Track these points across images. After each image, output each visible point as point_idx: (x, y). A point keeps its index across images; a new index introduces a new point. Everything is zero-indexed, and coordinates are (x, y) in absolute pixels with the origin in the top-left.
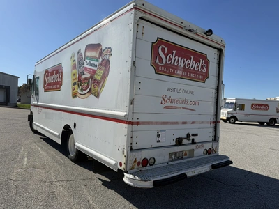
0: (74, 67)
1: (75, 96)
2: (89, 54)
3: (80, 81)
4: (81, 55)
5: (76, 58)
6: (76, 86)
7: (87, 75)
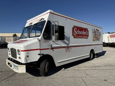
0: (93, 33)
1: (94, 40)
2: (97, 31)
3: (95, 37)
4: (95, 30)
5: (94, 30)
6: (94, 38)
7: (97, 36)
